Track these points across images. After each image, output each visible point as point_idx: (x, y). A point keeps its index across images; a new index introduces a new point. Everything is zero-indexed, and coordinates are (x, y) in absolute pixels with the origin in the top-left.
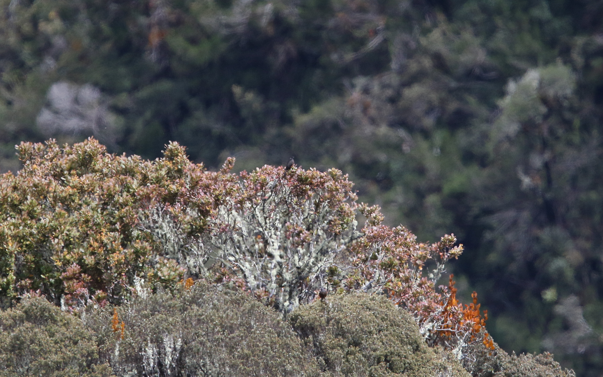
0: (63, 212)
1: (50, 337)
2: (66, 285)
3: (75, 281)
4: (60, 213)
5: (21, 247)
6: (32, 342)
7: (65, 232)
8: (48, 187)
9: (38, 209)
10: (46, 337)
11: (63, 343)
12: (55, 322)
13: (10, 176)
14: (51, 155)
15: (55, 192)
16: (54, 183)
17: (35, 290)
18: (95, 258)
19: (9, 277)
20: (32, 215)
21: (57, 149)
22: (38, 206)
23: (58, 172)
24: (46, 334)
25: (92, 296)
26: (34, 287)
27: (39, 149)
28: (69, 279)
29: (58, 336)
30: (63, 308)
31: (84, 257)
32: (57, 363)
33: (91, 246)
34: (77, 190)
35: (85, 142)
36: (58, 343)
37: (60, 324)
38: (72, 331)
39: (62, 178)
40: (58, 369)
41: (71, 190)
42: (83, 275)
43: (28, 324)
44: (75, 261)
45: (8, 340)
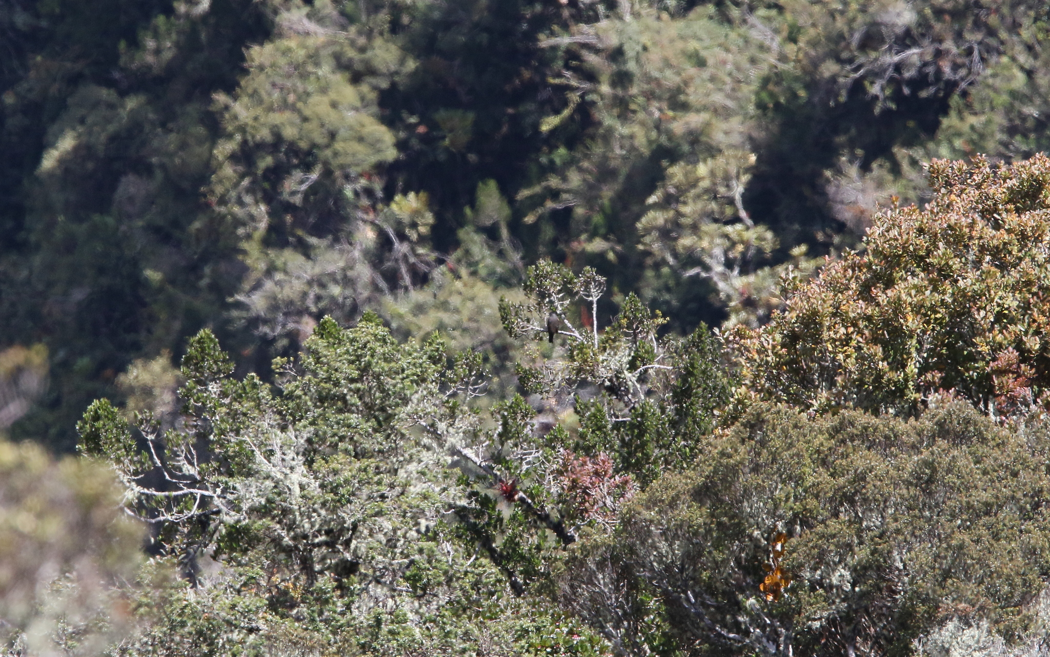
0: (993, 269)
1: (976, 463)
2: (996, 382)
3: (1011, 375)
4: (989, 272)
5: (928, 322)
6: (949, 471)
7: (996, 299)
8: (970, 231)
9: (956, 264)
10: (970, 463)
11: (995, 474)
12: (983, 440)
13: (914, 211)
14: (978, 178)
15: (981, 238)
16: (980, 224)
17: (947, 389)
18: (1040, 339)
19: (908, 370)
20: (945, 273)
21: (988, 170)
22: (954, 260)
23: (990, 206)
24: (968, 460)
25: (1038, 400)
26: (946, 385)
27: (960, 170)
28: (1000, 372)
29: (988, 463)
30: (992, 417)
31: (1024, 339)
32: (987, 504)
33: (1034, 321)
34: (1016, 235)
35: (1032, 161)
36: (988, 473)
37: (992, 443)
38: (1009, 456)
39: (995, 215)
40: (987, 513)
41: (1006, 237)
42: (1022, 366)
43: (942, 443)
44: (1010, 345)
45: (909, 467)
